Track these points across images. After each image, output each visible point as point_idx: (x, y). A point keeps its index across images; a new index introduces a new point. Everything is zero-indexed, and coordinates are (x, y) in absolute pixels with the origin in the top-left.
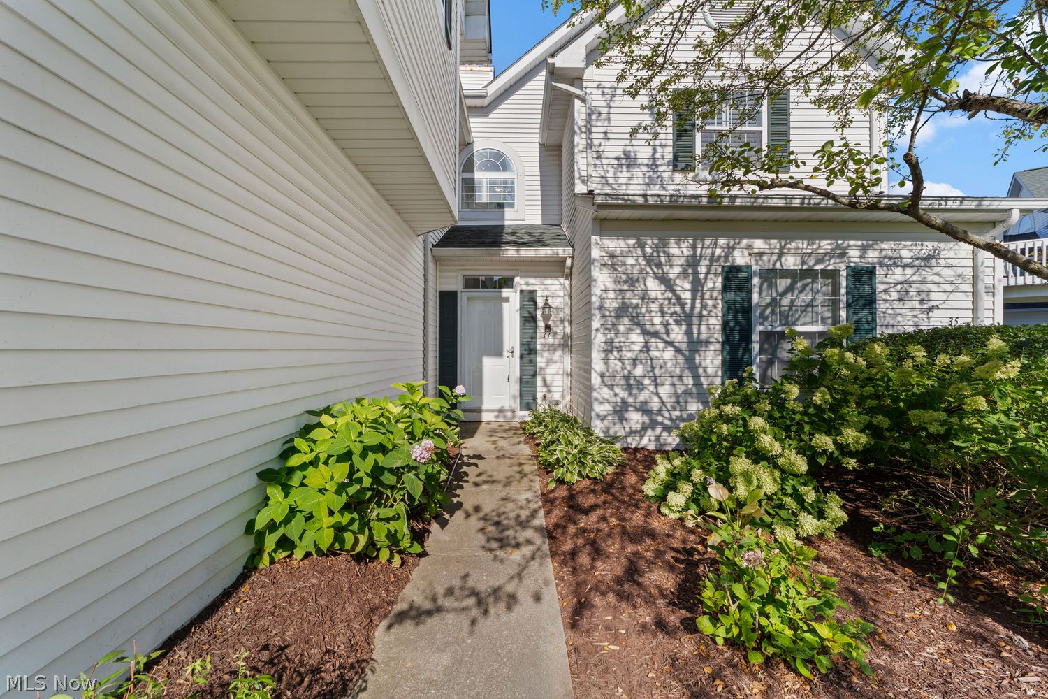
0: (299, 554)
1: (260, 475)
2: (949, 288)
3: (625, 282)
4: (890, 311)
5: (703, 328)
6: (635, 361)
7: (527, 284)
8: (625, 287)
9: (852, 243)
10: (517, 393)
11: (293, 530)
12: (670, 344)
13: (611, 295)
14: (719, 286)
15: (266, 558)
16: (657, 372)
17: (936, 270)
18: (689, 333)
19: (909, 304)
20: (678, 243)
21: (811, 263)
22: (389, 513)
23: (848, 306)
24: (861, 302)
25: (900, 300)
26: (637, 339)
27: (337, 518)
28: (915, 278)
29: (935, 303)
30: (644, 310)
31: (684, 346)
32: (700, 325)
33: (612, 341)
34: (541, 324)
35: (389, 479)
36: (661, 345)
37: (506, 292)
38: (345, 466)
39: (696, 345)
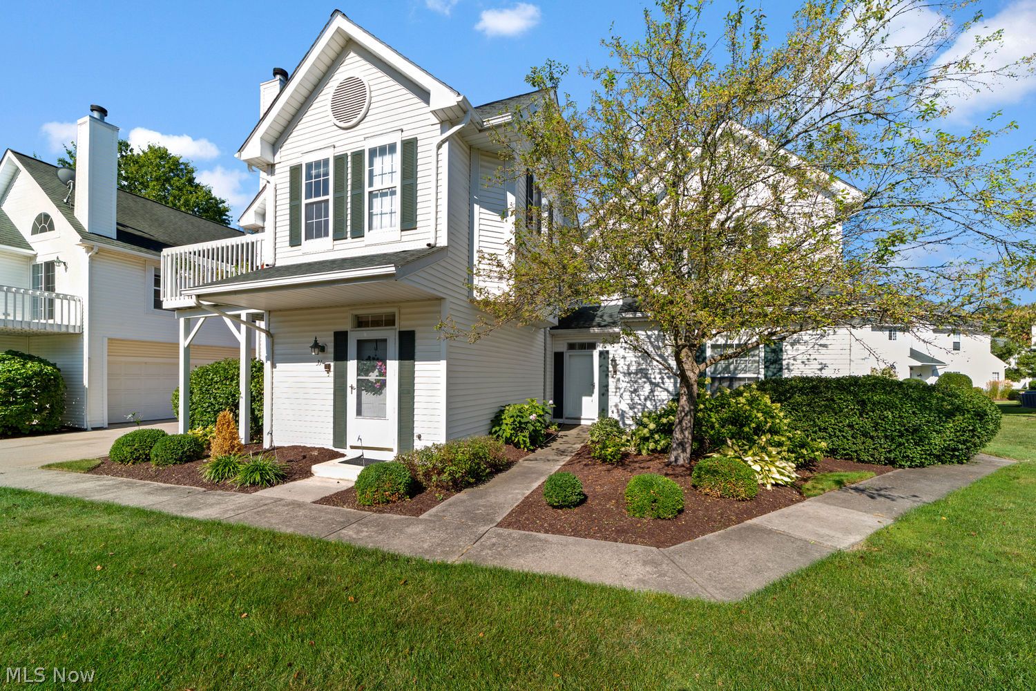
1: (492, 420)
6: (646, 397)
7: (605, 348)
10: (597, 413)
12: (665, 389)
16: (657, 403)
22: (523, 434)
26: (647, 386)
27: (510, 432)
30: (651, 371)
31: (672, 389)
34: (611, 371)
35: (524, 425)
36: (660, 389)
37: (592, 352)
38: (513, 419)
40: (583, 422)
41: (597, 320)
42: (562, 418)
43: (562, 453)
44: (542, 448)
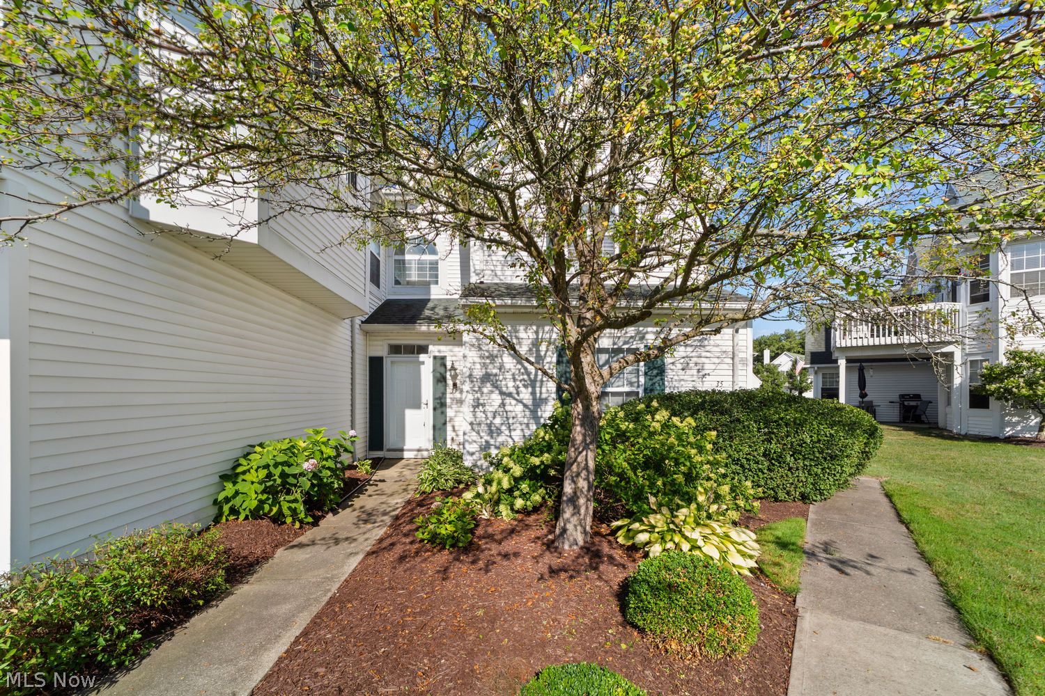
0: (242, 517)
1: (220, 477)
2: (717, 361)
3: (488, 357)
4: (676, 378)
5: (544, 390)
6: (495, 414)
7: (439, 351)
8: (488, 361)
9: (650, 329)
10: (431, 437)
11: (237, 502)
12: (520, 401)
13: (478, 366)
14: (555, 360)
15: (224, 518)
16: (511, 421)
17: (708, 348)
18: (533, 393)
19: (689, 372)
20: (525, 330)
21: (621, 344)
22: (290, 498)
23: (646, 374)
24: (655, 372)
25: (683, 369)
26: (496, 398)
27: (260, 497)
28: (694, 354)
29: (707, 372)
30: (501, 378)
31: (529, 402)
32: (541, 387)
33: (478, 399)
34: (450, 382)
35: (292, 480)
36: (514, 402)
37: (422, 357)
38: (265, 471)
39: (538, 402)
40: (406, 455)
41: (427, 313)
42: (381, 449)
43: (368, 517)
44: (335, 512)
